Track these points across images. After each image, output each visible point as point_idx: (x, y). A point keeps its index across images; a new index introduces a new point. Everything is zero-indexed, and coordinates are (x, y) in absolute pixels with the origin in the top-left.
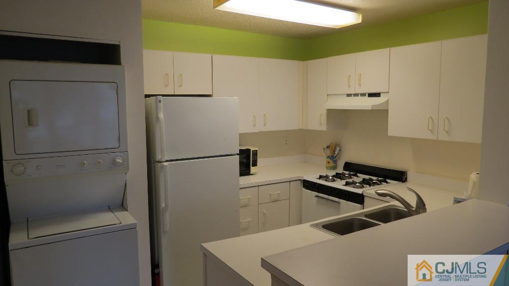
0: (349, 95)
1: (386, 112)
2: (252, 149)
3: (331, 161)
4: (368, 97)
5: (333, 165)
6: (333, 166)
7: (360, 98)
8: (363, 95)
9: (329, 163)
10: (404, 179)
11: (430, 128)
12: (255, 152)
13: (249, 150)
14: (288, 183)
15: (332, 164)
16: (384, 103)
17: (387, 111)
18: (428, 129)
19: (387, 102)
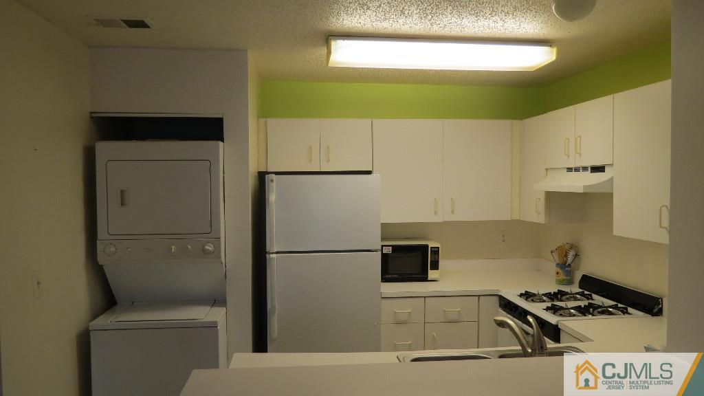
0: (569, 170)
1: (609, 196)
2: (431, 244)
3: (560, 271)
4: (591, 172)
5: (565, 278)
6: (564, 280)
7: (581, 174)
8: (585, 169)
9: (558, 273)
10: (655, 310)
11: (663, 226)
12: (437, 249)
13: (427, 246)
14: (477, 297)
15: (562, 277)
16: (607, 180)
17: (611, 194)
18: (661, 227)
19: (612, 179)
